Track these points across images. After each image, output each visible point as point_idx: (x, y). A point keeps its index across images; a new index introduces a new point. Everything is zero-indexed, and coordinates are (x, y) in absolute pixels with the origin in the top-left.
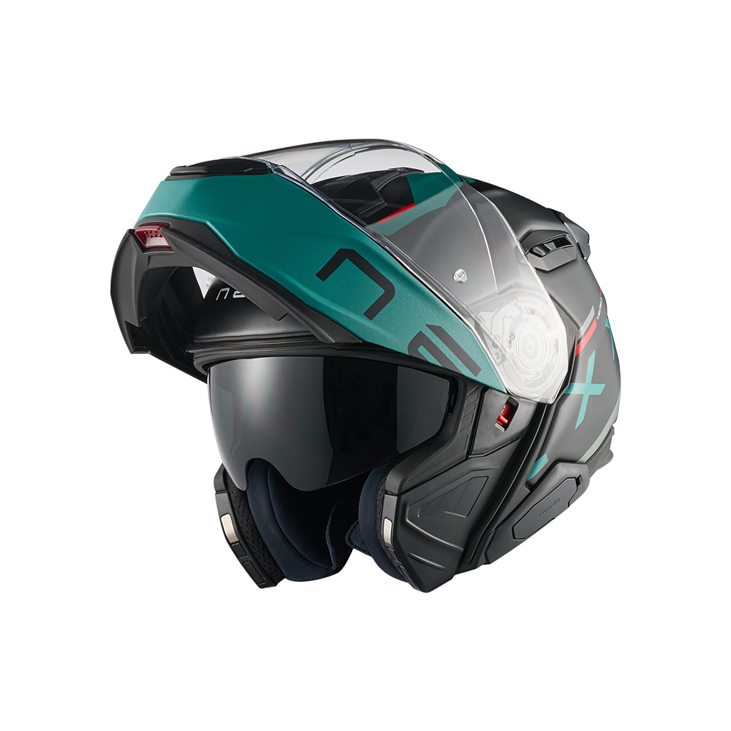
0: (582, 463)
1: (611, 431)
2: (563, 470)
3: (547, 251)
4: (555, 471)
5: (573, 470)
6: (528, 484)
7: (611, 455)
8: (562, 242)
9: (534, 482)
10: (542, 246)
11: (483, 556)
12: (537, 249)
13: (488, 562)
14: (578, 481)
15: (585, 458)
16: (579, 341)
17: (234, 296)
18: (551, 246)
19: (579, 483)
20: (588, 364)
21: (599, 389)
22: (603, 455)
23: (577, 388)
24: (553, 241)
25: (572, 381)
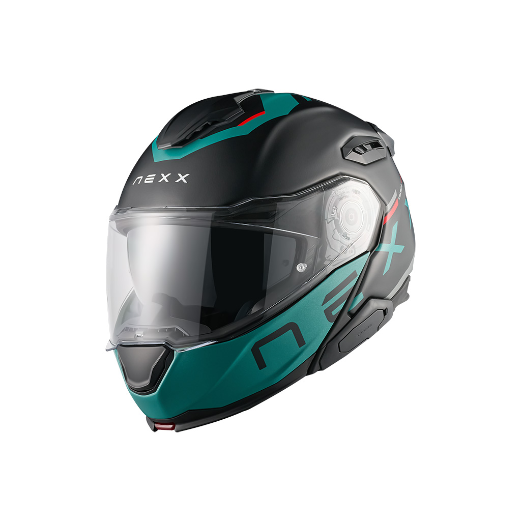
0: (388, 299)
1: (408, 278)
2: (374, 304)
3: (365, 150)
4: (369, 305)
5: (381, 304)
6: (349, 313)
7: (407, 297)
8: (376, 145)
9: (354, 312)
10: (361, 147)
11: (317, 365)
12: (358, 149)
13: (321, 369)
14: (385, 312)
15: (390, 296)
16: (386, 215)
17: (146, 182)
18: (368, 147)
19: (386, 314)
20: (392, 231)
21: (400, 249)
22: (402, 296)
23: (384, 247)
24: (369, 144)
25: (381, 242)
